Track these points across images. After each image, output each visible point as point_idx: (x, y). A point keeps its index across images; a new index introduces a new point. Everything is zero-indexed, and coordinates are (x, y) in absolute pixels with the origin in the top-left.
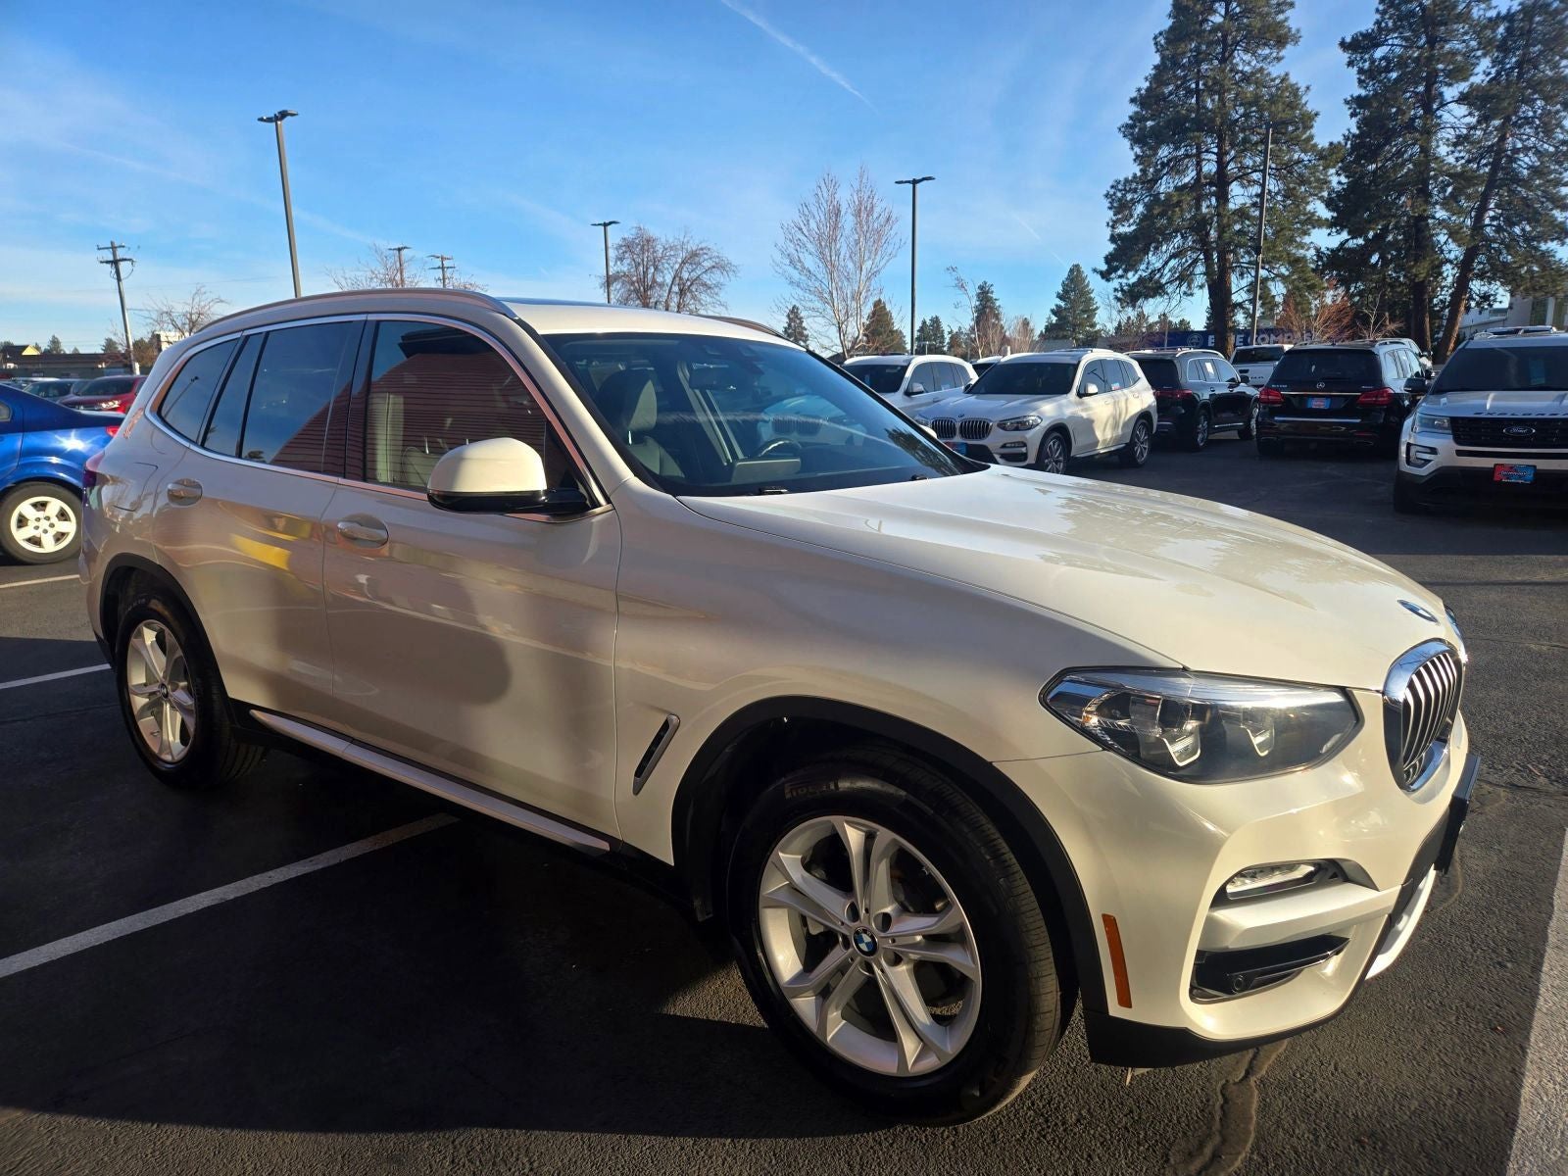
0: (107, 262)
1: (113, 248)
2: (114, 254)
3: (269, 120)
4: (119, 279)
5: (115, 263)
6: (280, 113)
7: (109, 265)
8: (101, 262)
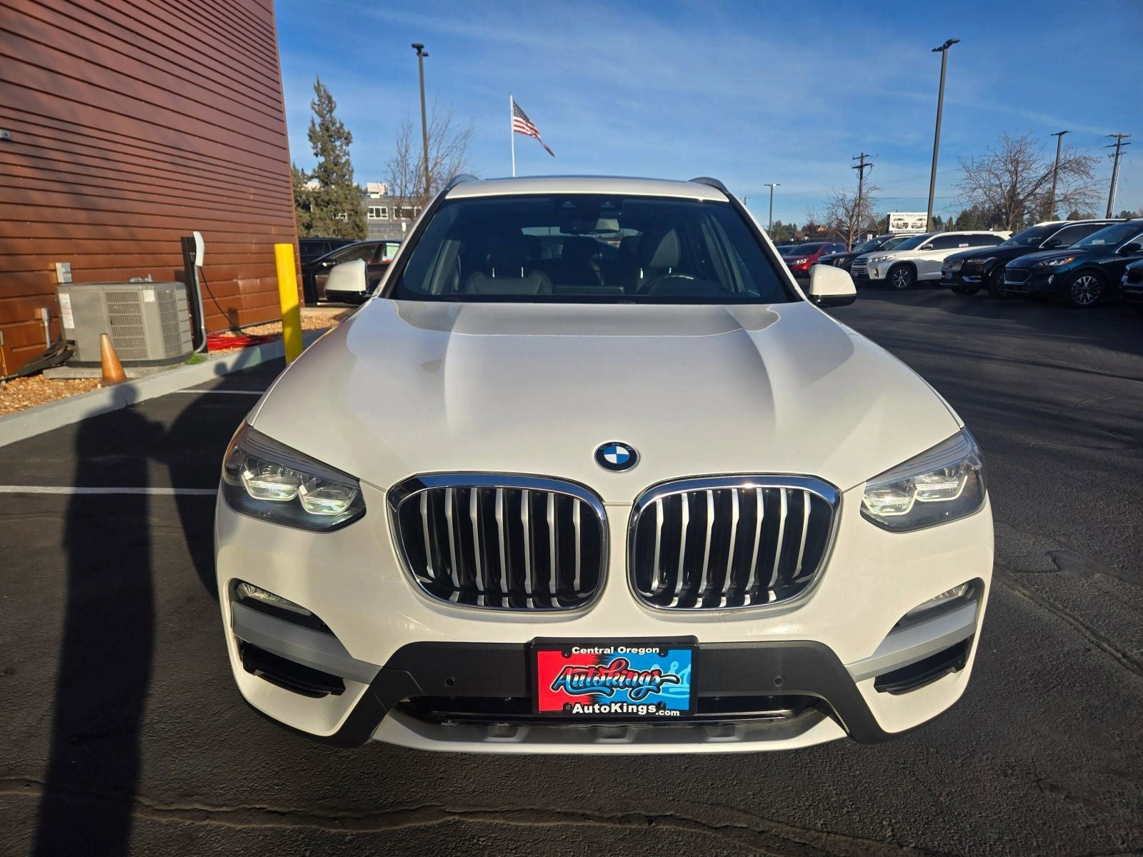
0: (857, 167)
1: (862, 157)
2: (862, 162)
3: (939, 49)
4: (861, 178)
5: (861, 167)
6: (946, 42)
7: (857, 170)
8: (853, 168)
